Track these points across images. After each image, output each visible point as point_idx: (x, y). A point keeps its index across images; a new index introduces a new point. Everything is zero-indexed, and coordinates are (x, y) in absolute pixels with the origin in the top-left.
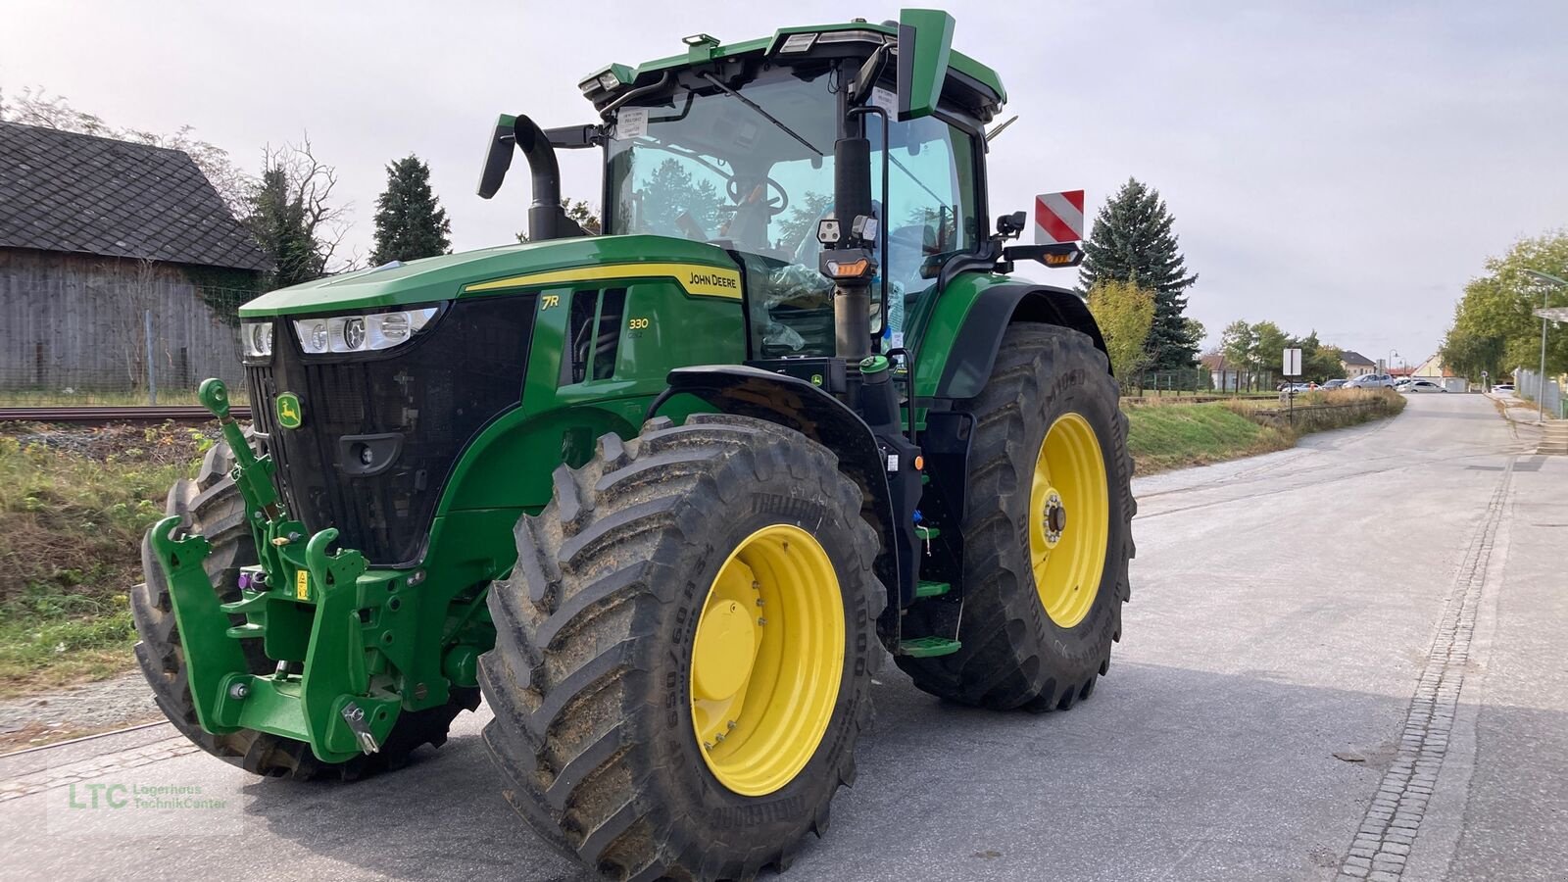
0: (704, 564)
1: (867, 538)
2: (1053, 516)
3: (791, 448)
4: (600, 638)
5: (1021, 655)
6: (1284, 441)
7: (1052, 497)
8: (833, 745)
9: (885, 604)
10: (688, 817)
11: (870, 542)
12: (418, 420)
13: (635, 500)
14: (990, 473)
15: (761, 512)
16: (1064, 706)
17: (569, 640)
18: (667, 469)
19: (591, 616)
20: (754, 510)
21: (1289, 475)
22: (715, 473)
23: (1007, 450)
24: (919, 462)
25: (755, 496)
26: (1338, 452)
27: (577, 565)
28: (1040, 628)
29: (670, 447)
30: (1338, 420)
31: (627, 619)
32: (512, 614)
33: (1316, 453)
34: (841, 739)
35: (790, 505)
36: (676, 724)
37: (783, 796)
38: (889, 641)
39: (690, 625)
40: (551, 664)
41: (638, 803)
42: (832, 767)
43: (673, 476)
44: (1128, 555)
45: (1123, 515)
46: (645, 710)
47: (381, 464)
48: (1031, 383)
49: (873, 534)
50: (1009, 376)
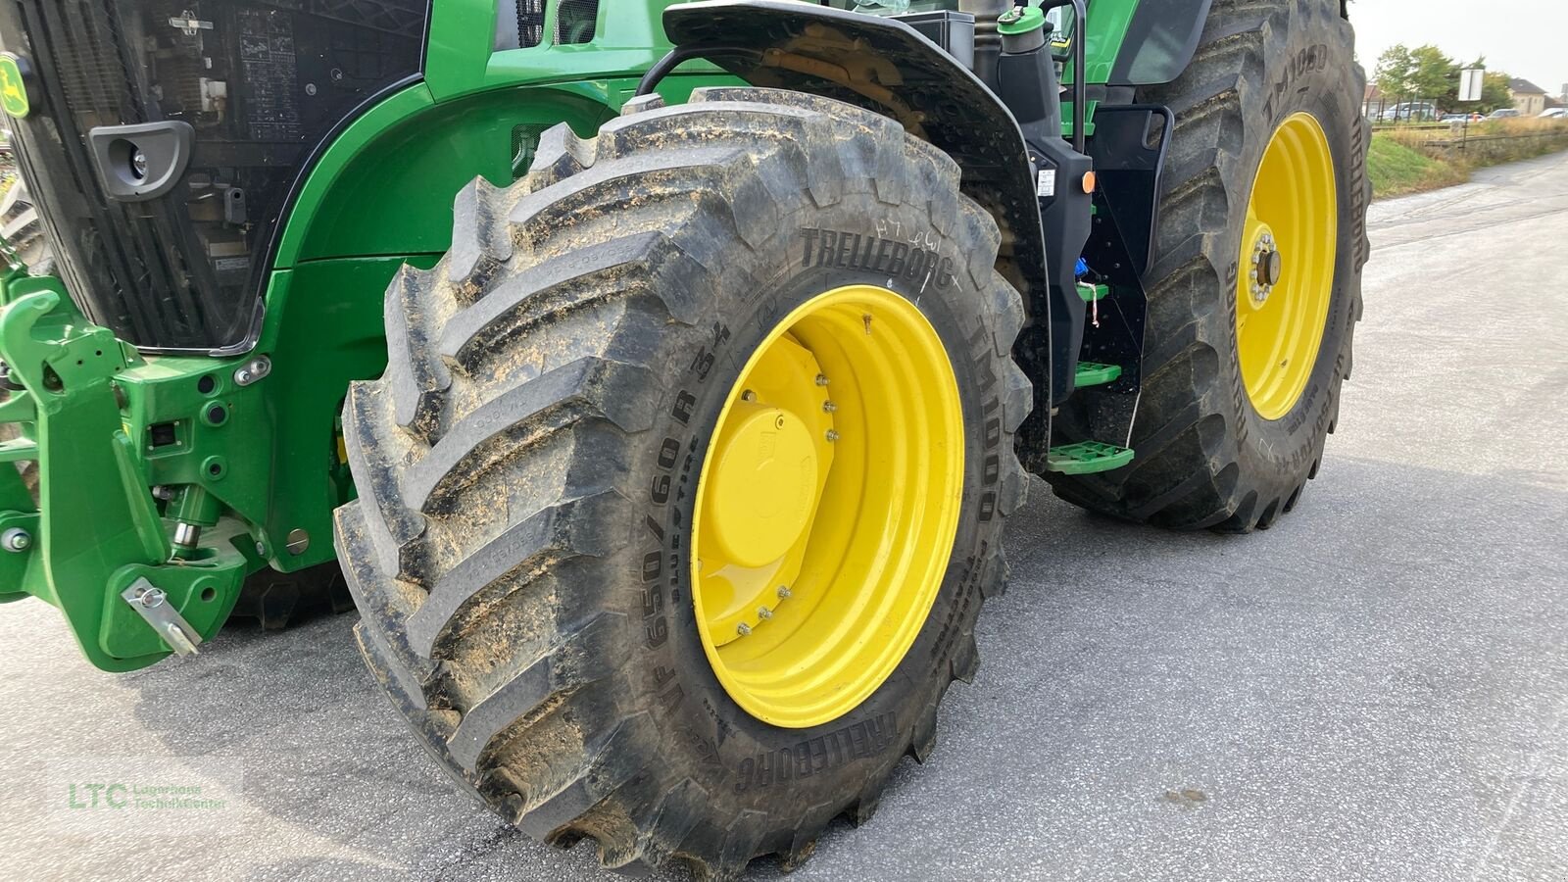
0: (711, 359)
1: (1005, 302)
2: (1264, 262)
3: (879, 149)
4: (514, 497)
5: (1215, 463)
6: (1456, 174)
7: (1263, 236)
8: (942, 629)
9: (1029, 407)
10: (693, 784)
11: (1009, 311)
12: (228, 100)
13: (579, 239)
14: (1189, 199)
15: (820, 263)
16: (1262, 525)
17: (462, 497)
18: (638, 183)
19: (494, 458)
20: (807, 261)
21: (1469, 213)
22: (729, 191)
23: (1218, 165)
24: (1089, 182)
25: (809, 235)
26: (1519, 187)
27: (474, 359)
28: (1243, 424)
29: (653, 143)
30: (1515, 152)
31: (560, 462)
32: (375, 443)
33: (1493, 189)
34: (956, 618)
35: (875, 252)
36: (665, 637)
37: (861, 717)
38: (1030, 458)
39: (687, 468)
40: (438, 535)
41: (594, 780)
42: (941, 661)
43: (649, 197)
44: (1354, 317)
45: (1354, 260)
46: (603, 622)
47: (160, 177)
48: (1256, 61)
49: (1015, 298)
50: (1225, 50)
